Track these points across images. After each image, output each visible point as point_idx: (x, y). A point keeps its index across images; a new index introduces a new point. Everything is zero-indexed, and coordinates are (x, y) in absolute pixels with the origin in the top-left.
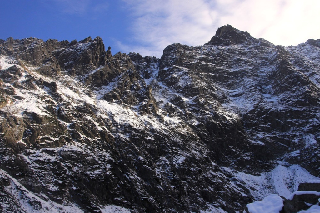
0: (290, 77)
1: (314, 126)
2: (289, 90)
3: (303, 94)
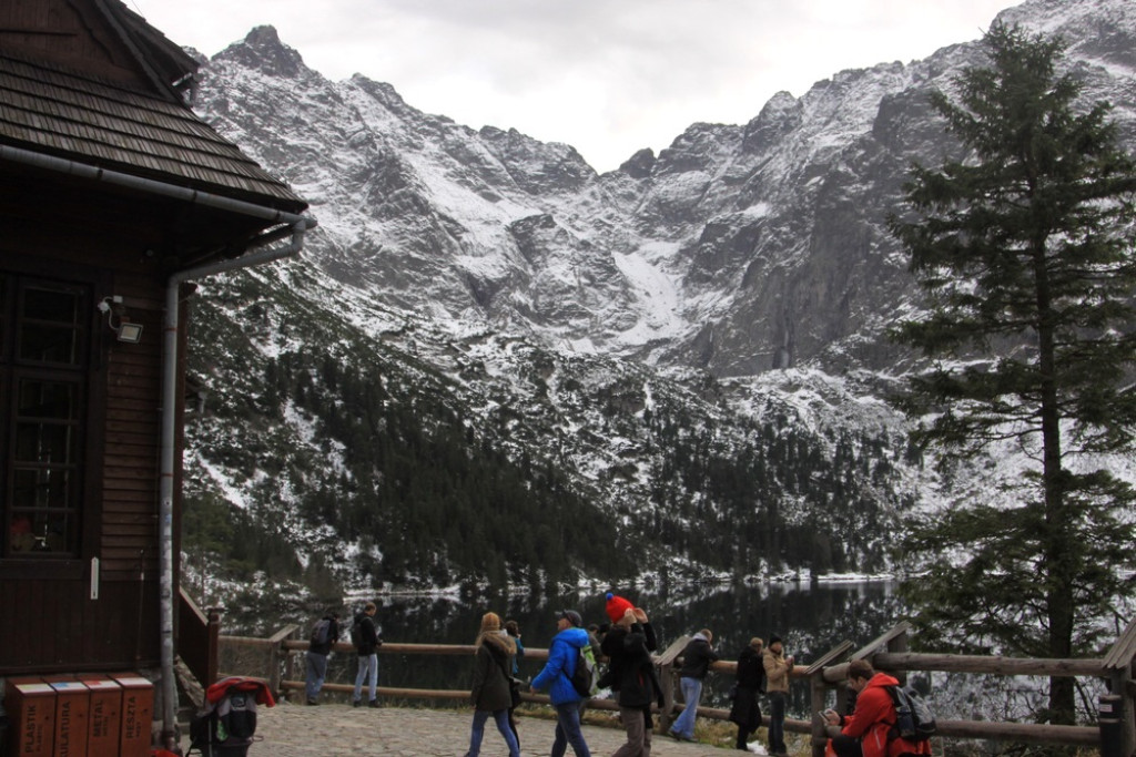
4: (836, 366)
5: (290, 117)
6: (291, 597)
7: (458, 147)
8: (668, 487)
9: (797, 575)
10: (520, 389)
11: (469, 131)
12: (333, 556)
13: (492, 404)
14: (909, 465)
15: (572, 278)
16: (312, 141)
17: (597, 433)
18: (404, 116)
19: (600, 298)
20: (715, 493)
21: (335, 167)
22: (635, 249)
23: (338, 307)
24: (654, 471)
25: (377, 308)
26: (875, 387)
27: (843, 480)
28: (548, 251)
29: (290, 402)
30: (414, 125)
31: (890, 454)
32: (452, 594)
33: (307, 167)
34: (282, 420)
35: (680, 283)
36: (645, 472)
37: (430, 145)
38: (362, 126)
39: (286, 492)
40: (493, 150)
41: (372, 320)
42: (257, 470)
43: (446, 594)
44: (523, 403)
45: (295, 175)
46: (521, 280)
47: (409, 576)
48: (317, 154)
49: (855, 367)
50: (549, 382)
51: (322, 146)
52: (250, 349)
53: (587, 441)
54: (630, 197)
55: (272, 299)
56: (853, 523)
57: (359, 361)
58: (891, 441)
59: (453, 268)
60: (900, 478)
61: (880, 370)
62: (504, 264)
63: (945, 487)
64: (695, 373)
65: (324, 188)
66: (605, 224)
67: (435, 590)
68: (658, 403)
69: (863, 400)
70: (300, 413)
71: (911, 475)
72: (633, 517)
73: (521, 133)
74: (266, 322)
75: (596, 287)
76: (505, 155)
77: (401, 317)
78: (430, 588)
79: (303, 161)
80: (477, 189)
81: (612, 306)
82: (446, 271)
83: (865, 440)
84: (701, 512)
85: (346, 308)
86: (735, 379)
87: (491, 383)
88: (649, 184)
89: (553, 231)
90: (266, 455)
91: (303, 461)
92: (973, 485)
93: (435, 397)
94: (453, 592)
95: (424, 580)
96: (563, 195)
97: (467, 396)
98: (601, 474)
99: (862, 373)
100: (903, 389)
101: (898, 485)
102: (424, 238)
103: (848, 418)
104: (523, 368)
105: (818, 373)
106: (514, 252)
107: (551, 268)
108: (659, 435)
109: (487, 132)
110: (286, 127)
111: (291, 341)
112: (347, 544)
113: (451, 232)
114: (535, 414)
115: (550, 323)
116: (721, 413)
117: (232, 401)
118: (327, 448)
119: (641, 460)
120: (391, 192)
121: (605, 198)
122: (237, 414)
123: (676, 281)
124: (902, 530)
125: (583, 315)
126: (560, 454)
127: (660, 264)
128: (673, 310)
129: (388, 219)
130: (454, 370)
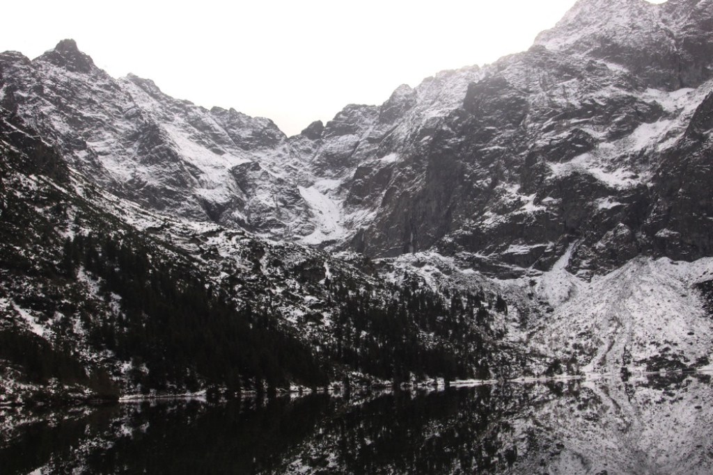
0: (161, 148)
1: (187, 210)
2: (160, 164)
3: (175, 172)
4: (447, 250)
5: (85, 99)
6: (77, 395)
7: (196, 120)
8: (344, 327)
9: (435, 381)
10: (242, 265)
11: (204, 110)
12: (112, 371)
13: (223, 274)
14: (498, 312)
15: (272, 202)
16: (100, 114)
17: (295, 294)
18: (161, 100)
19: (290, 215)
20: (374, 331)
21: (116, 131)
22: (312, 184)
23: (117, 212)
24: (334, 318)
25: (144, 213)
26: (473, 263)
27: (458, 322)
28: (256, 186)
29: (82, 268)
30: (168, 106)
31: (486, 305)
32: (200, 396)
33: (97, 131)
34: (76, 279)
35: (341, 205)
36: (328, 318)
37: (178, 118)
38: (133, 105)
39: (78, 326)
40: (219, 122)
41: (141, 220)
42: (56, 312)
43: (196, 396)
44: (245, 274)
45: (89, 136)
46: (238, 204)
47: (169, 385)
48: (103, 122)
49: (460, 251)
50: (261, 261)
51: (107, 117)
52: (53, 233)
53: (288, 298)
54: (308, 152)
55: (70, 202)
56: (468, 348)
57: (132, 243)
58: (486, 297)
59: (195, 196)
60: (493, 320)
61: (476, 252)
62: (228, 193)
63: (522, 325)
64: (357, 255)
65: (108, 144)
66: (292, 168)
67: (188, 394)
68: (334, 274)
69: (466, 272)
70: (89, 276)
71: (500, 318)
72: (322, 346)
73: (238, 111)
74: (66, 216)
75: (288, 208)
76: (227, 125)
77: (160, 219)
78: (185, 393)
79: (95, 127)
80: (209, 147)
81: (298, 220)
82: (190, 198)
83: (469, 296)
84: (368, 343)
85: (123, 213)
86: (383, 259)
87: (222, 261)
88: (320, 143)
89: (259, 173)
90: (63, 302)
91: (90, 307)
92: (540, 323)
93: (185, 269)
94: (201, 396)
95: (179, 386)
96: (265, 151)
97: (207, 269)
98: (299, 319)
99: (464, 254)
100: (492, 263)
101: (493, 324)
102: (174, 177)
103: (457, 283)
104: (244, 252)
105: (437, 255)
106: (234, 186)
107: (258, 196)
108: (335, 294)
109: (215, 110)
110: (83, 105)
111: (83, 229)
112: (123, 362)
113: (193, 173)
114: (253, 281)
115: (259, 231)
116: (375, 281)
117: (39, 265)
118: (108, 299)
119: (325, 310)
120: (152, 147)
121: (292, 152)
122: (41, 274)
123: (339, 204)
124: (499, 352)
125: (279, 226)
126: (271, 306)
127: (328, 193)
128: (338, 222)
129: (151, 165)
130: (197, 253)
